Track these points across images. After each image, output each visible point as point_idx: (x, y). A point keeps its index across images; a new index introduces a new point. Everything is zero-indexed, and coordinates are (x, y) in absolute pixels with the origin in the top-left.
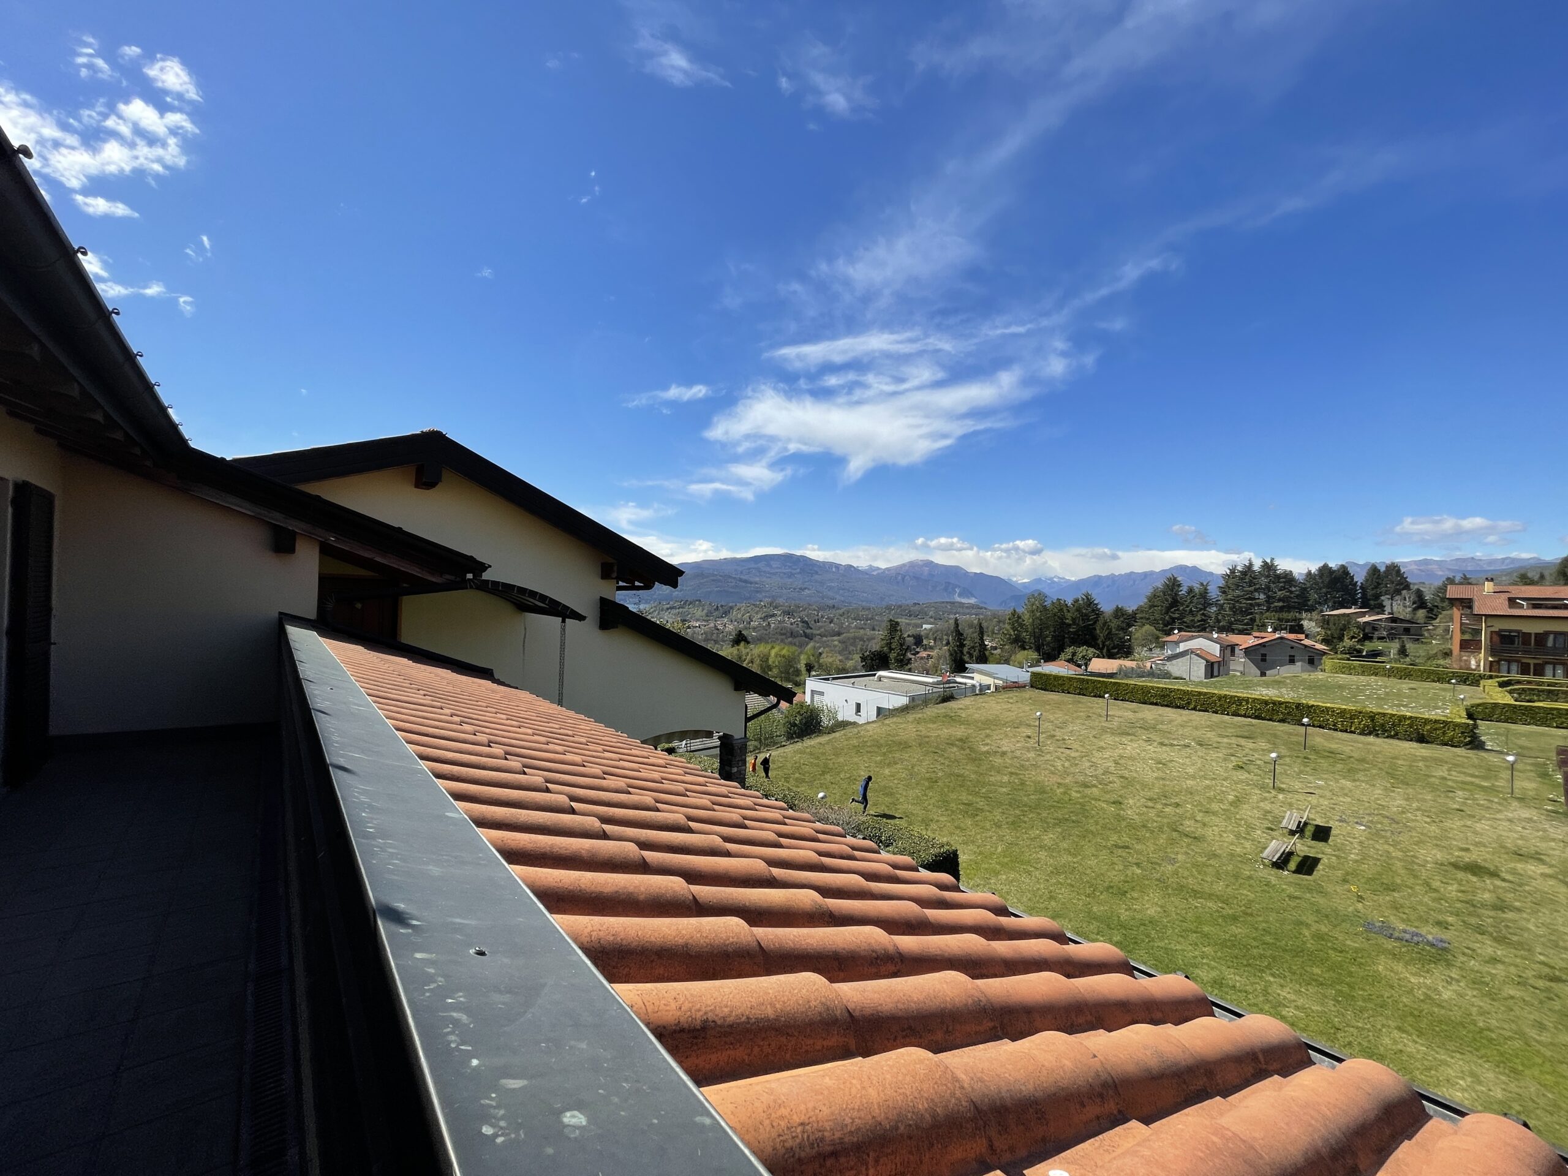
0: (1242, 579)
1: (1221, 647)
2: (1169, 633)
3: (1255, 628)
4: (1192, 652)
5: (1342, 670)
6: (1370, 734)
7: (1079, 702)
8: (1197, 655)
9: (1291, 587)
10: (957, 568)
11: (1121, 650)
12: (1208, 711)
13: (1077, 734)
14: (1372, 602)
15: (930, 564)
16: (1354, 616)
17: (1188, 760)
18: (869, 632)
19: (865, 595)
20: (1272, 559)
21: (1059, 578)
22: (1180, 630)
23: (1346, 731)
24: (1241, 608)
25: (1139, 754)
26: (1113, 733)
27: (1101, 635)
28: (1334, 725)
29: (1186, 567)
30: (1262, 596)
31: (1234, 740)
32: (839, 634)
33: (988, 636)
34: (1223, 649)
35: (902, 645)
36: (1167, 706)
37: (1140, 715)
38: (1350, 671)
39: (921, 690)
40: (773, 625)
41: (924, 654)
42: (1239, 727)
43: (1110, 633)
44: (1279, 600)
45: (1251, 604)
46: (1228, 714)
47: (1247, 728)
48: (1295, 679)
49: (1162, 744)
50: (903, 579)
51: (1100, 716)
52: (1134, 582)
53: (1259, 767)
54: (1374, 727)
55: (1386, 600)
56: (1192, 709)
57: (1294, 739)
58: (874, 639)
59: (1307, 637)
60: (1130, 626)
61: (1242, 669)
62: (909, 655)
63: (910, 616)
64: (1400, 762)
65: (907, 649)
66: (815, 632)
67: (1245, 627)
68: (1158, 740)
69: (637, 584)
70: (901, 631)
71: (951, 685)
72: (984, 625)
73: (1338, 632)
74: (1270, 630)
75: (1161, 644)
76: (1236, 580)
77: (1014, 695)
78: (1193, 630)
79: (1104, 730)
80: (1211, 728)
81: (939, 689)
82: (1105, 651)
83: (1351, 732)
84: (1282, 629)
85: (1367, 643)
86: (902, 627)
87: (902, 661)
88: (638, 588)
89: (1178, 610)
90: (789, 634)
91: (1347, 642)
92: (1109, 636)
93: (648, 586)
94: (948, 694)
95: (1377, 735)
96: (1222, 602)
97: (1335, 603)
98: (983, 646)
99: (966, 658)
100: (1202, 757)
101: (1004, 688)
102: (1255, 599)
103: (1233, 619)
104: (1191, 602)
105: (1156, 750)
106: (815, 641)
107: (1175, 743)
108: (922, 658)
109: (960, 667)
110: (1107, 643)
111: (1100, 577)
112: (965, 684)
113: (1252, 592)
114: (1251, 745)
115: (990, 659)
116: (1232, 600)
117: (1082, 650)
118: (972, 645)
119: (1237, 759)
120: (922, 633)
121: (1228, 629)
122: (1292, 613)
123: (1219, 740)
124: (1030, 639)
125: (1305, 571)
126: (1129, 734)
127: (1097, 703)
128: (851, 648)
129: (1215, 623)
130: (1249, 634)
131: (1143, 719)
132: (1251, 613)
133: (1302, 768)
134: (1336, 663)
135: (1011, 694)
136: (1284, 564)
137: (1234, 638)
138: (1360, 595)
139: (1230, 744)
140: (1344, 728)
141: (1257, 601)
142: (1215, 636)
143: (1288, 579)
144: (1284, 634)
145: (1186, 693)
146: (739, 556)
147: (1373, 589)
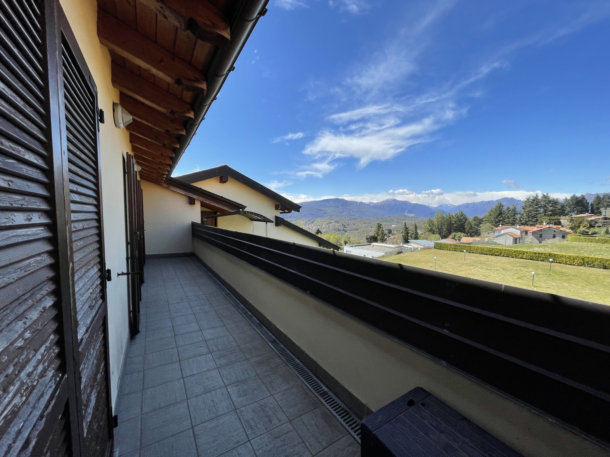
0: (533, 203)
1: (521, 232)
2: (497, 226)
3: (538, 223)
4: (507, 234)
5: (575, 240)
6: (582, 265)
7: (454, 254)
8: (509, 235)
9: (556, 205)
10: (406, 202)
11: (477, 233)
12: (509, 257)
13: (452, 265)
14: (596, 211)
15: (395, 200)
16: (586, 217)
17: (497, 275)
18: (369, 228)
19: (368, 214)
20: (547, 194)
21: (450, 204)
22: (502, 225)
23: (571, 265)
24: (532, 215)
25: (476, 273)
26: (467, 265)
27: (467, 227)
28: (566, 262)
29: (508, 198)
30: (542, 210)
31: (519, 268)
32: (357, 230)
33: (419, 229)
34: (522, 232)
35: (383, 233)
36: (491, 255)
37: (479, 259)
38: (579, 241)
39: (390, 250)
40: (331, 227)
41: (392, 237)
42: (522, 263)
43: (471, 227)
44: (550, 211)
45: (536, 213)
46: (518, 258)
47: (526, 263)
48: (553, 244)
49: (487, 269)
50: (384, 207)
51: (462, 259)
52: (484, 205)
53: (528, 278)
54: (584, 263)
55: (602, 210)
56: (502, 256)
57: (546, 267)
58: (372, 231)
59: (562, 226)
60: (480, 223)
61: (531, 241)
62: (386, 237)
63: (387, 222)
64: (592, 276)
65: (385, 234)
66: (347, 229)
67: (533, 223)
68: (485, 268)
69: (286, 211)
70: (382, 228)
71: (401, 248)
72: (417, 225)
73: (578, 224)
74: (544, 224)
75: (494, 231)
76: (529, 203)
77: (427, 251)
78: (509, 225)
79: (463, 264)
80: (509, 263)
81: (397, 250)
82: (469, 234)
83: (573, 265)
84: (551, 224)
85: (592, 229)
86: (383, 226)
87: (383, 239)
88: (287, 213)
89: (502, 216)
90: (337, 230)
91: (582, 229)
92: (471, 228)
93: (289, 212)
94: (400, 251)
95: (585, 266)
96: (523, 213)
97: (578, 211)
98: (417, 233)
99: (409, 238)
100: (503, 274)
101: (424, 249)
102: (538, 211)
103: (527, 220)
104: (508, 213)
105: (484, 271)
106: (348, 233)
107: (493, 269)
108: (391, 238)
109: (406, 241)
110: (470, 231)
111: (468, 204)
112: (407, 247)
113: (537, 208)
114: (526, 270)
115: (420, 238)
116: (527, 212)
117: (459, 234)
118: (412, 233)
119: (519, 275)
120: (392, 229)
121: (525, 224)
122: (556, 217)
123: (512, 268)
124: (436, 230)
125: (564, 198)
126: (473, 266)
127: (461, 254)
128: (362, 235)
129: (519, 221)
130: (535, 226)
131: (480, 260)
132: (537, 217)
133: (547, 278)
134: (573, 237)
135: (426, 251)
136: (554, 196)
137: (527, 228)
138: (590, 208)
139: (517, 269)
140: (570, 263)
141: (539, 212)
142: (518, 227)
143: (555, 203)
144: (551, 226)
145: (500, 250)
146: (317, 200)
147: (597, 205)
